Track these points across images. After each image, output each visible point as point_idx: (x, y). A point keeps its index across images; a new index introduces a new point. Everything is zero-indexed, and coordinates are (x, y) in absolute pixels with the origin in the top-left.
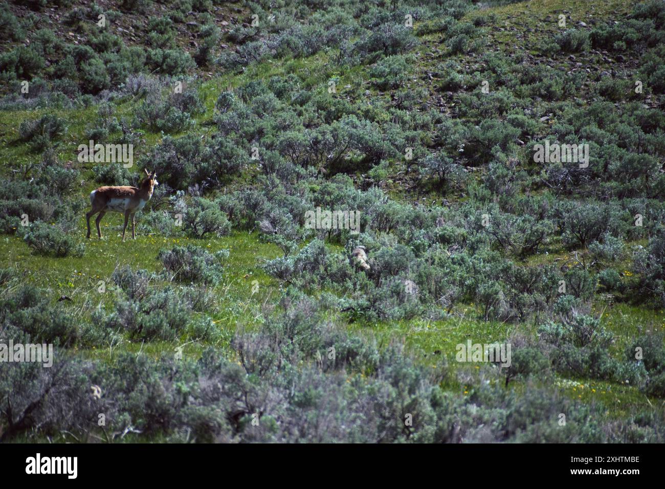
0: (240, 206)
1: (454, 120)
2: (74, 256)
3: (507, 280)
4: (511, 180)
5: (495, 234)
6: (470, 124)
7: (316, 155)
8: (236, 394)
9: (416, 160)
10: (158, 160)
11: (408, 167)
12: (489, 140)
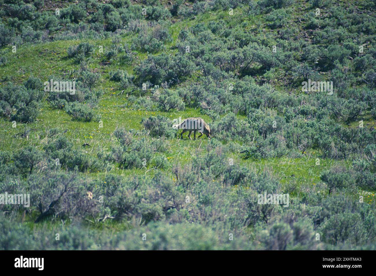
0: (190, 94)
1: (313, 46)
2: (95, 121)
3: (338, 136)
4: (345, 79)
5: (333, 110)
6: (322, 47)
7: (234, 65)
8: (168, 197)
9: (291, 68)
10: (144, 68)
11: (286, 72)
12: (333, 57)
